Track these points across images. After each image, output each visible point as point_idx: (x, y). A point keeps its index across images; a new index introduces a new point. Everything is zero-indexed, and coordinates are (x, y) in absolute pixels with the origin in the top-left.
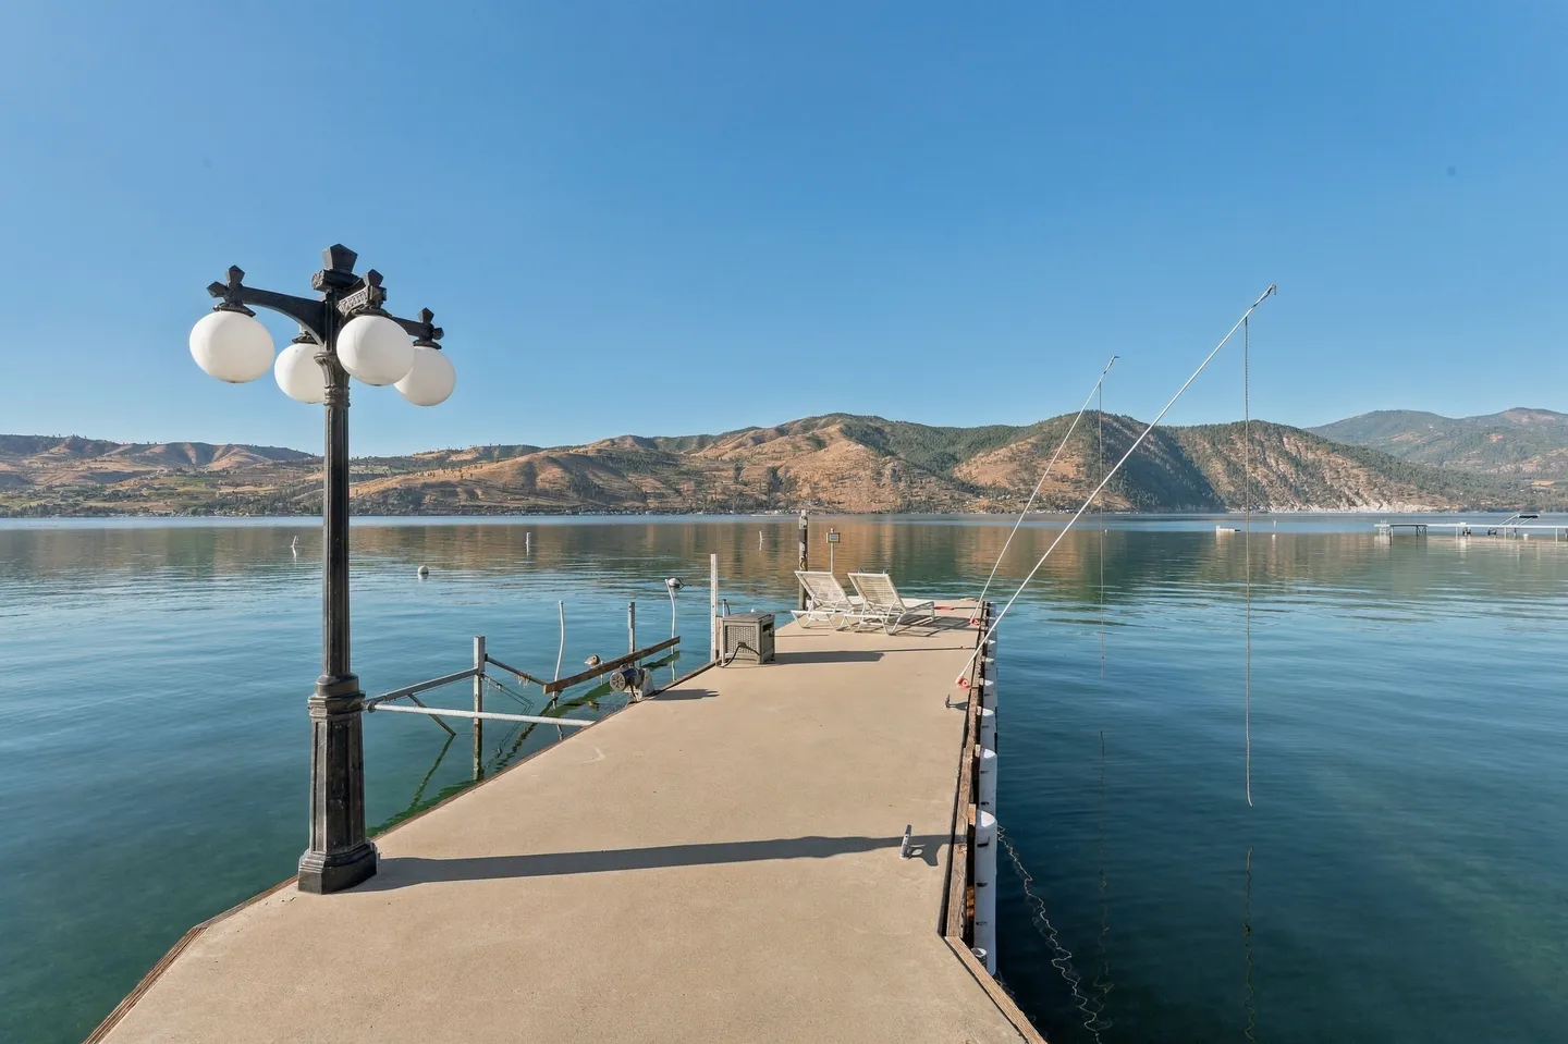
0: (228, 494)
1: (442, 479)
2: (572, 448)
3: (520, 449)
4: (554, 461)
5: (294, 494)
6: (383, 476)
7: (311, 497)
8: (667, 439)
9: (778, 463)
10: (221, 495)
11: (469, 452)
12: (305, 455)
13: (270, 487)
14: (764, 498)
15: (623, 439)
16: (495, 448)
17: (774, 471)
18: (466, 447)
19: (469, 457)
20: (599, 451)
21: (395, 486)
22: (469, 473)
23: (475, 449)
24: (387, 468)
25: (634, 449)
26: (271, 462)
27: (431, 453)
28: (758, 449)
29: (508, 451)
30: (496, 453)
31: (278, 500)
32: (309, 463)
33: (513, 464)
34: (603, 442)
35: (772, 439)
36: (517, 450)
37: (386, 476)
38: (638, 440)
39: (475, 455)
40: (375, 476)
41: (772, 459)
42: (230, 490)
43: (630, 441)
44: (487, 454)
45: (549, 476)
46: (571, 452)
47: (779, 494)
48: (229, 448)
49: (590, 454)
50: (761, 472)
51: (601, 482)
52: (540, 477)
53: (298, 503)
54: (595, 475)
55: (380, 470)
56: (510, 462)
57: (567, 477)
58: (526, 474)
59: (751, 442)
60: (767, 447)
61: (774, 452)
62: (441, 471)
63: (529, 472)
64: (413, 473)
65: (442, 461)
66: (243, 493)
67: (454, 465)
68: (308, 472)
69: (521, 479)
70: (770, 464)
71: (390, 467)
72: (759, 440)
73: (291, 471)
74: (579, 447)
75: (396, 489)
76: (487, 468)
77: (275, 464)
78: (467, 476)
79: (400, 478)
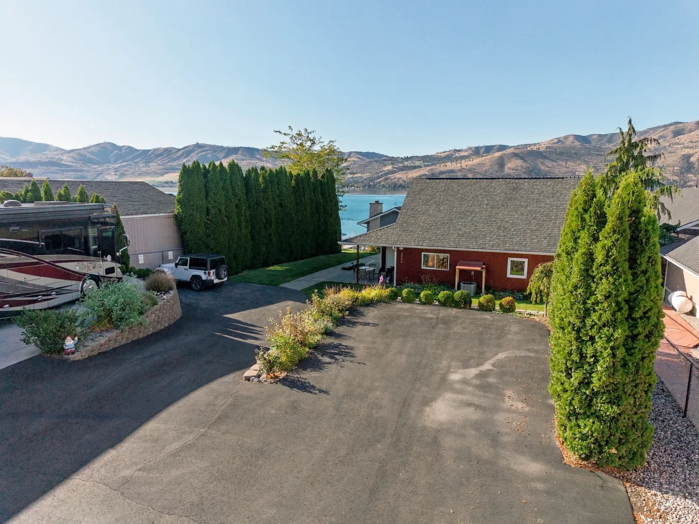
0: (350, 178)
1: (451, 168)
2: (530, 145)
3: (497, 147)
4: (516, 155)
5: (378, 178)
6: (420, 167)
7: (387, 179)
8: (600, 136)
9: (691, 151)
10: (348, 178)
11: (467, 151)
12: (383, 156)
13: (368, 174)
14: (676, 178)
15: (566, 137)
16: (482, 147)
17: (688, 157)
18: (465, 147)
19: (466, 154)
20: (547, 148)
21: (427, 173)
22: (465, 164)
23: (470, 148)
24: (421, 162)
25: (573, 145)
26: (368, 160)
27: (444, 152)
28: (676, 140)
29: (489, 149)
30: (482, 151)
31: (371, 181)
32: (385, 160)
33: (491, 158)
34: (552, 141)
35: (690, 131)
36: (495, 148)
37: (421, 167)
38: (577, 137)
39: (470, 152)
40: (415, 167)
41: (688, 147)
42: (352, 176)
43: (571, 139)
44: (477, 151)
45: (513, 166)
46: (528, 149)
47: (690, 175)
48: (351, 153)
49: (541, 150)
50: (675, 158)
51: (547, 169)
52: (506, 167)
53: (380, 182)
54: (543, 163)
55: (417, 163)
56: (489, 157)
57: (525, 165)
58: (498, 164)
59: (671, 135)
60: (683, 138)
61: (691, 142)
62: (448, 164)
63: (501, 163)
64: (435, 165)
65: (450, 157)
66: (356, 177)
67: (457, 159)
68: (384, 165)
69: (496, 167)
70: (686, 151)
71: (424, 161)
72: (677, 133)
73: (376, 165)
74: (535, 144)
75: (425, 175)
76: (476, 161)
77: (369, 162)
78: (464, 166)
79: (428, 168)
